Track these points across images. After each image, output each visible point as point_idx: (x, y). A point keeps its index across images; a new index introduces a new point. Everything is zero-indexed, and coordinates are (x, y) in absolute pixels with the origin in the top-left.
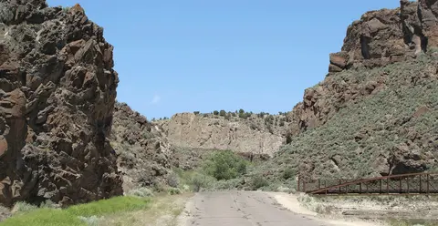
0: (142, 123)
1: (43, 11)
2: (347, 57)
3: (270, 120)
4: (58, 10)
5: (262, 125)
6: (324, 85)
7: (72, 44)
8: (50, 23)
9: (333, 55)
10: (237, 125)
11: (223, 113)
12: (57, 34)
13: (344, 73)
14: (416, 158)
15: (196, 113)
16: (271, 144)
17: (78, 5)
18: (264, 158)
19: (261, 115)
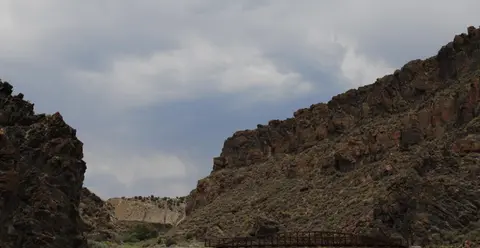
0: (98, 200)
1: (31, 117)
2: (224, 160)
3: (170, 202)
4: (43, 116)
5: (166, 206)
6: (210, 177)
7: (53, 141)
8: (36, 125)
9: (215, 159)
10: (149, 205)
11: (140, 198)
12: (41, 133)
13: (223, 170)
14: (272, 223)
15: (123, 198)
16: (172, 217)
17: (58, 113)
18: (168, 227)
19: (165, 199)
